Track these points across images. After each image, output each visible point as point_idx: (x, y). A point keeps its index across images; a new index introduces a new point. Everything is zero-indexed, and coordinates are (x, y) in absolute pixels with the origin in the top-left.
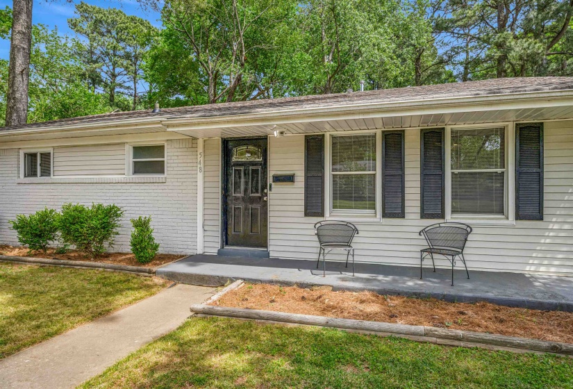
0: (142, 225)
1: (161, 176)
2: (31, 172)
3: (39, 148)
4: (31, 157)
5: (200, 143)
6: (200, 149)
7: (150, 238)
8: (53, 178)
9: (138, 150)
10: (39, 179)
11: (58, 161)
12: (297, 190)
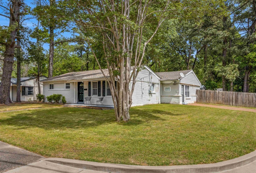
0: (64, 97)
1: (69, 89)
2: (51, 88)
3: (52, 84)
4: (50, 85)
5: (75, 83)
6: (75, 84)
7: (65, 100)
8: (54, 89)
9: (67, 84)
10: (52, 89)
11: (55, 86)
12: (87, 91)
